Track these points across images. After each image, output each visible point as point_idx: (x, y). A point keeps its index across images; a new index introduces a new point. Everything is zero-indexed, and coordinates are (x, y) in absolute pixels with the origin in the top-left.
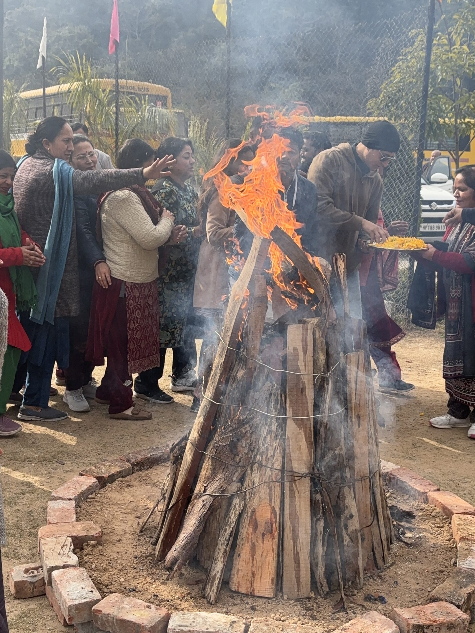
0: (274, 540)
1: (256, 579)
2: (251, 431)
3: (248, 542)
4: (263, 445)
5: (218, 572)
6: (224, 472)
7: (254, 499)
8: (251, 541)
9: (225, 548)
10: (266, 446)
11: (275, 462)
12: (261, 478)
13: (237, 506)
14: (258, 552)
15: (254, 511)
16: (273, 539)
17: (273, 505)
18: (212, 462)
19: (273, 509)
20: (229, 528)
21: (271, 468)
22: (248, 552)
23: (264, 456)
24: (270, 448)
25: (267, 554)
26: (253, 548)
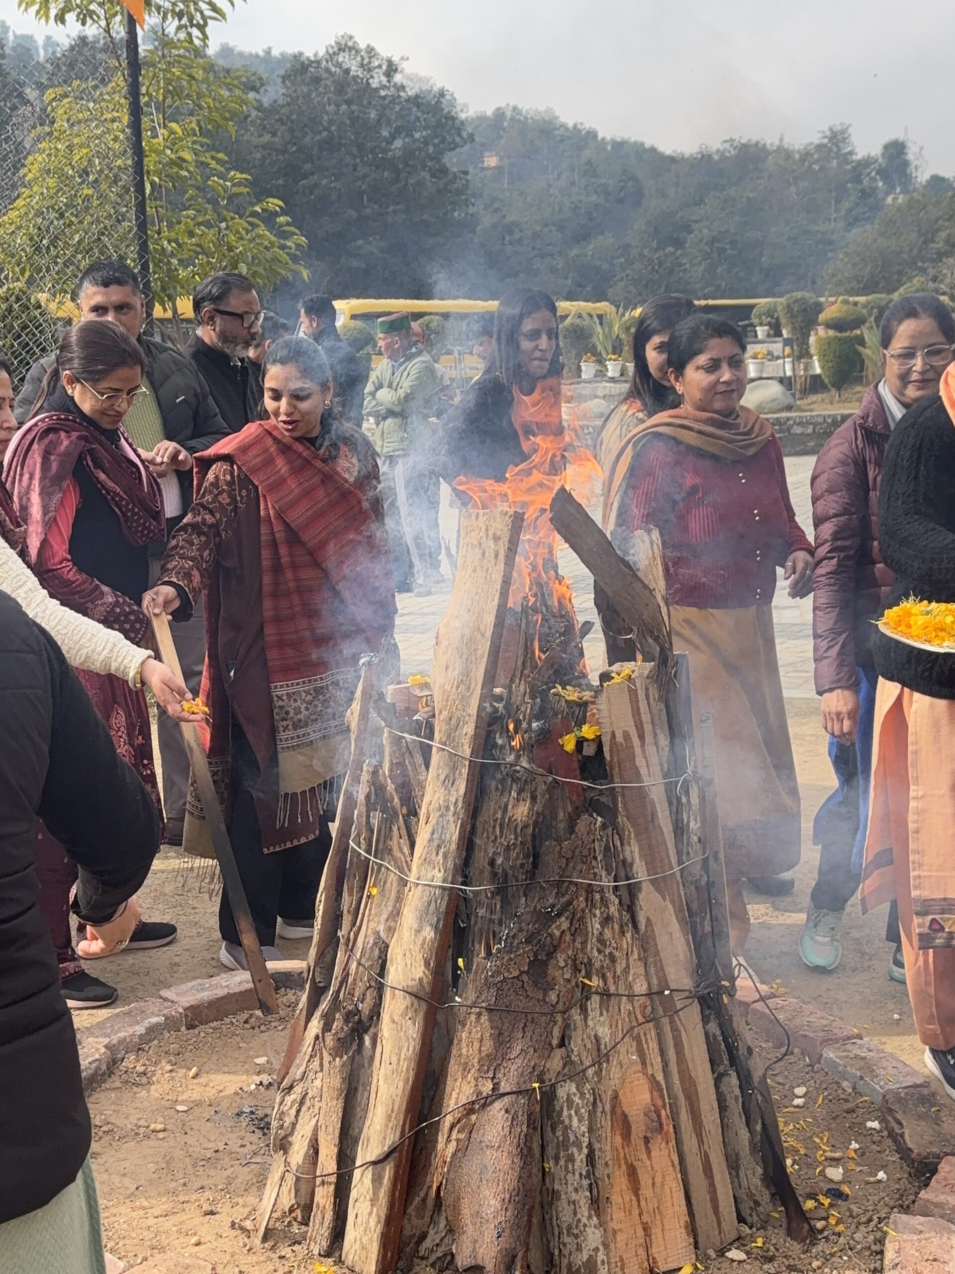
0: (670, 1145)
1: (653, 1237)
2: (573, 929)
3: (620, 1167)
4: (599, 951)
6: (528, 1034)
7: (609, 1071)
8: (626, 1162)
10: (607, 951)
11: (634, 980)
12: (614, 1023)
13: (577, 1099)
14: (644, 1179)
15: (616, 1097)
16: (667, 1143)
17: (650, 1073)
18: (490, 1020)
19: (653, 1080)
20: (580, 1150)
21: (628, 996)
22: (624, 1187)
23: (609, 975)
24: (617, 954)
25: (663, 1177)
26: (632, 1173)
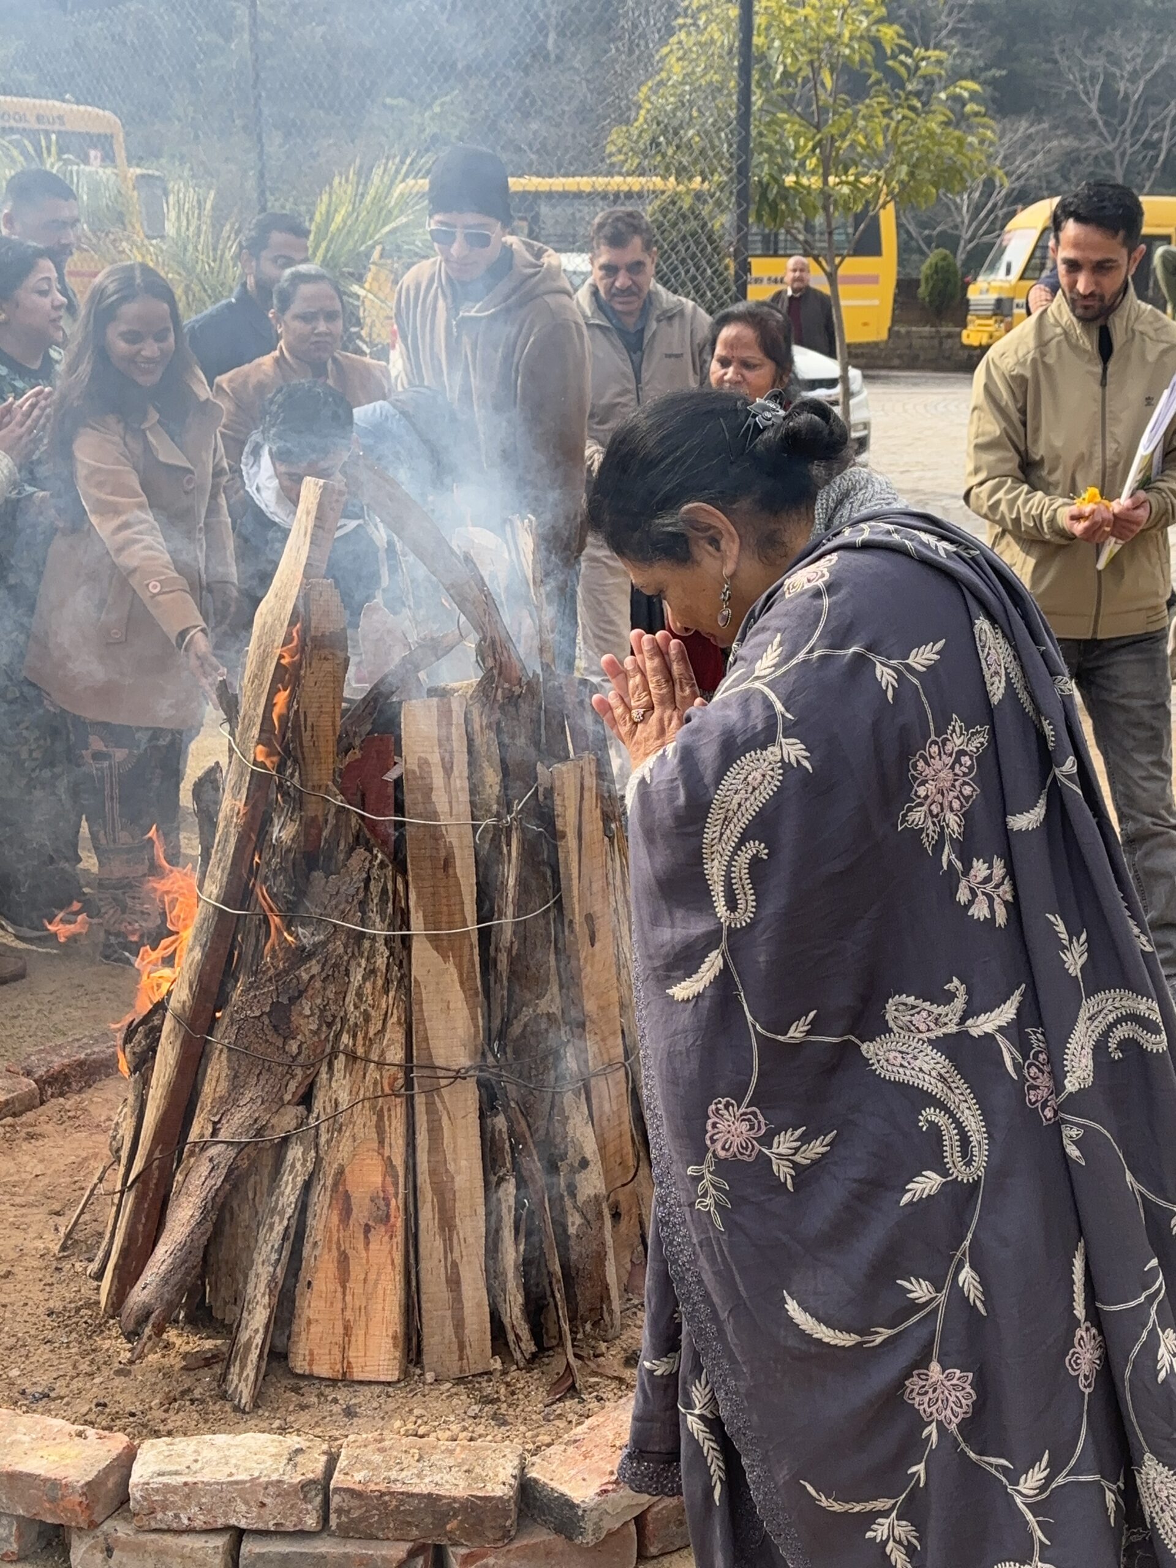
0: (395, 1240)
1: (353, 1339)
2: (324, 975)
3: (330, 1250)
4: (356, 1007)
5: (257, 1331)
6: (262, 1082)
7: (339, 1142)
8: (338, 1249)
9: (271, 1269)
10: (362, 1008)
11: (388, 1046)
12: (355, 1090)
13: (298, 1165)
14: (356, 1270)
15: (341, 1172)
16: (391, 1237)
17: (386, 1154)
18: (229, 1060)
19: (389, 1163)
20: (281, 1221)
21: (377, 1063)
22: (330, 1275)
23: (360, 1036)
24: (373, 1013)
25: (379, 1274)
26: (343, 1260)
